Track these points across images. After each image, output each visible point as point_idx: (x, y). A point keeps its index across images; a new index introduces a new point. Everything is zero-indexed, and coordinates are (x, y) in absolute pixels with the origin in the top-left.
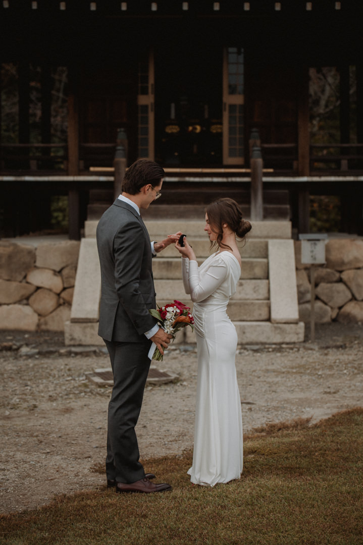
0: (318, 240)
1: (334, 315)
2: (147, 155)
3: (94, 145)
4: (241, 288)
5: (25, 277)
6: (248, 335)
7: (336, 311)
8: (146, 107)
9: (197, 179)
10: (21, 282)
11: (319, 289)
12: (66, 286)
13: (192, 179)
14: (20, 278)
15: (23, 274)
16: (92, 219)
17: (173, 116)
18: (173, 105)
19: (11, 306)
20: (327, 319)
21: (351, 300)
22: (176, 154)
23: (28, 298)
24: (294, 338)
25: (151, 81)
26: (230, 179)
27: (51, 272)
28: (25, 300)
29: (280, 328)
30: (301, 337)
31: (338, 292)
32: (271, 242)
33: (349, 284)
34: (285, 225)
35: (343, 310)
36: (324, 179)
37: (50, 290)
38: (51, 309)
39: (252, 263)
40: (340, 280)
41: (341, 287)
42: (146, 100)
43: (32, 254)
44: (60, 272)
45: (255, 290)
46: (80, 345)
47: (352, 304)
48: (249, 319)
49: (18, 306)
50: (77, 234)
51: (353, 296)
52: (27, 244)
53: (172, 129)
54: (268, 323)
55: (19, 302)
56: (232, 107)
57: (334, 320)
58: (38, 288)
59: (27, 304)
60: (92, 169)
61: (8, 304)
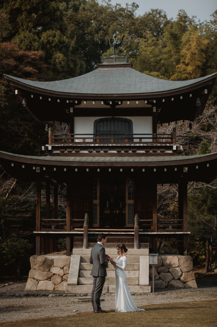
0: (155, 256)
1: (166, 285)
2: (96, 223)
3: (76, 220)
4: (129, 273)
5: (49, 270)
6: (131, 290)
7: (167, 283)
8: (96, 204)
9: (115, 233)
10: (48, 272)
11: (160, 275)
12: (65, 273)
13: (113, 233)
14: (47, 270)
15: (49, 269)
16: (75, 248)
17: (107, 207)
18: (108, 202)
19: (44, 281)
20: (163, 286)
21: (173, 279)
22: (109, 222)
23: (50, 278)
24: (147, 291)
25: (98, 194)
26: (127, 233)
27: (60, 268)
28: (49, 279)
29: (142, 288)
30: (150, 291)
31: (168, 276)
32: (140, 257)
33: (172, 273)
34: (147, 250)
35: (169, 283)
36: (162, 233)
37: (59, 275)
38: (59, 282)
39: (133, 264)
40: (169, 272)
41: (169, 274)
42: (97, 202)
43: (52, 261)
44: (63, 268)
45: (134, 274)
46: (70, 293)
47: (173, 281)
48: (131, 284)
49: (46, 281)
50: (70, 253)
51: (174, 277)
52: (50, 257)
53: (107, 212)
54: (138, 286)
55: (47, 279)
56: (129, 205)
57: (166, 287)
58: (54, 274)
59: (50, 280)
60: (75, 229)
61: (43, 280)
